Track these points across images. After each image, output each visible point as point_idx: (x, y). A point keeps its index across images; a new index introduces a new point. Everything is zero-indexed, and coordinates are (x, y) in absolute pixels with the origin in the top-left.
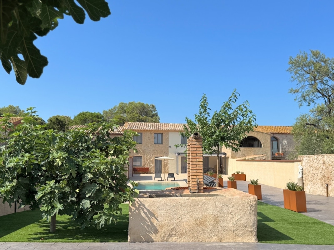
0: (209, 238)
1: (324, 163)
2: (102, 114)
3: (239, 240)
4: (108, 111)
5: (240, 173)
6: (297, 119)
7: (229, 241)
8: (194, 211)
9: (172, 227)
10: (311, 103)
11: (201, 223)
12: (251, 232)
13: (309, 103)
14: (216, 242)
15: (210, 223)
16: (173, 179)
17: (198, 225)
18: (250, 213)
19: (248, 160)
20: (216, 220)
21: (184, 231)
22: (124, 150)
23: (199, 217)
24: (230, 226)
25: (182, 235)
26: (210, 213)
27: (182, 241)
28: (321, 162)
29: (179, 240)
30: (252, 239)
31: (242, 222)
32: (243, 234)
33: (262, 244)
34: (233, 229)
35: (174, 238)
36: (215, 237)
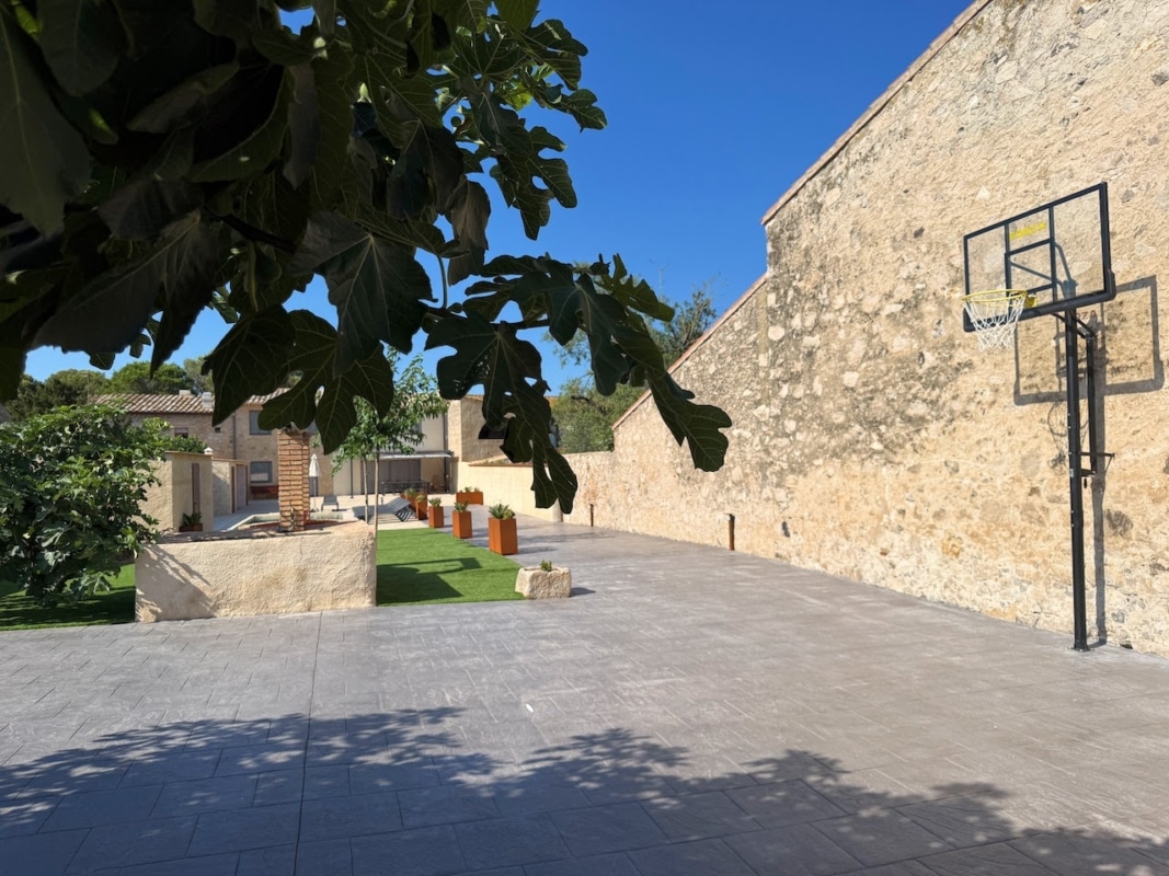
0: (288, 606)
1: (588, 468)
2: (182, 366)
3: (343, 605)
4: (196, 360)
5: (473, 491)
6: (562, 387)
7: (325, 608)
8: (261, 562)
9: (220, 592)
10: (582, 358)
11: (275, 582)
12: (365, 590)
13: (579, 359)
14: (300, 611)
15: (290, 581)
16: (335, 507)
17: (268, 586)
18: (362, 560)
19: (492, 465)
20: (302, 575)
21: (242, 597)
22: (137, 458)
23: (269, 572)
24: (327, 584)
25: (238, 604)
26: (291, 563)
27: (238, 614)
28: (585, 466)
29: (232, 613)
30: (365, 602)
31: (348, 575)
32: (349, 594)
33: (381, 607)
34: (331, 588)
35: (223, 611)
36: (300, 604)
